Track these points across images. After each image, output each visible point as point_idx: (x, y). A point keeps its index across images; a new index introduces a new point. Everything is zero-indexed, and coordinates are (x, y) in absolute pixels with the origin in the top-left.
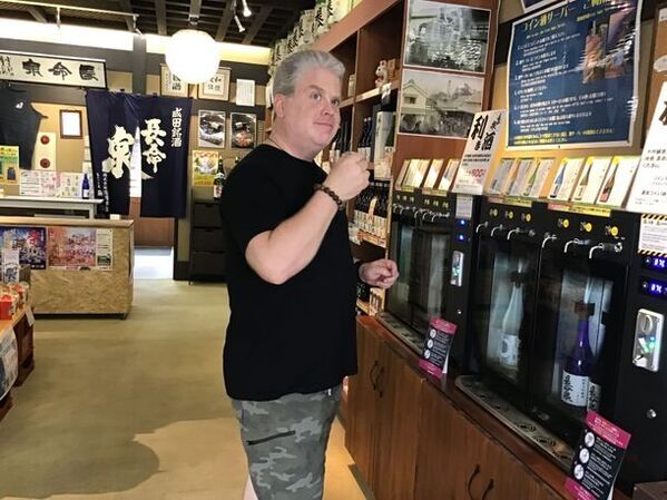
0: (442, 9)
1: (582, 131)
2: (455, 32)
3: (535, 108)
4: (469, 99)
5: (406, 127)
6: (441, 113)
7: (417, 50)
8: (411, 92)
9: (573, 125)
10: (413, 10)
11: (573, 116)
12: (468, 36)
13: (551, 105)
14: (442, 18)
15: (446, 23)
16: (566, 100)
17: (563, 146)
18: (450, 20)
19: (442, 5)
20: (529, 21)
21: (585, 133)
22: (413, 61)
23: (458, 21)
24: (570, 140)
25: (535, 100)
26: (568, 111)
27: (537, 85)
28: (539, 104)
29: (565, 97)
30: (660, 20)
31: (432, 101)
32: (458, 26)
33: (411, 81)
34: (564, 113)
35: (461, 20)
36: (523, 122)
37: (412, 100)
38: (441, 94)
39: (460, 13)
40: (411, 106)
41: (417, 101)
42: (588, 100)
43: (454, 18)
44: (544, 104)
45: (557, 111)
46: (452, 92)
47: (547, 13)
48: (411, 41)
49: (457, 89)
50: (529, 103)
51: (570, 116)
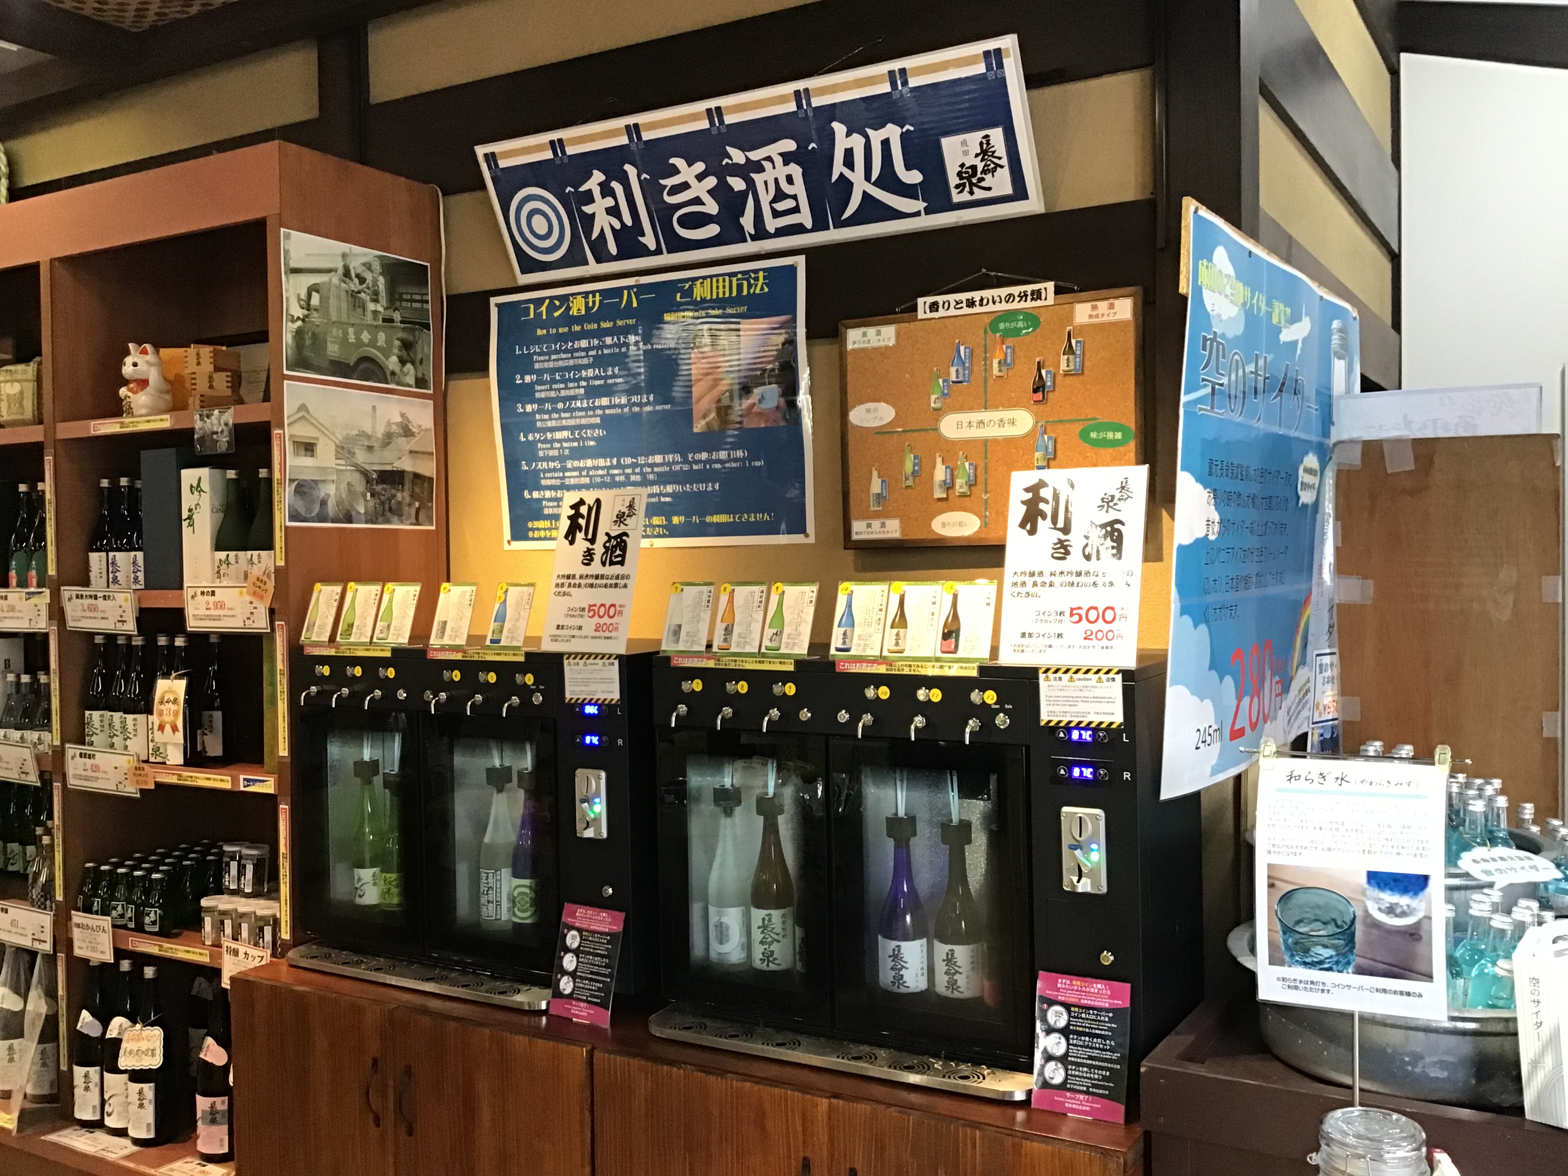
0: (344, 256)
1: (703, 515)
2: (371, 306)
3: (580, 469)
4: (412, 444)
5: (302, 511)
6: (365, 474)
7: (308, 342)
8: (304, 432)
9: (679, 504)
10: (292, 254)
11: (678, 488)
12: (397, 316)
13: (619, 466)
14: (347, 273)
15: (355, 285)
16: (658, 459)
17: (659, 543)
18: (362, 280)
19: (345, 247)
20: (539, 302)
21: (708, 519)
22: (301, 362)
23: (375, 282)
24: (673, 532)
25: (580, 453)
26: (663, 479)
27: (580, 427)
28: (589, 463)
29: (653, 453)
30: (850, 347)
31: (344, 450)
32: (376, 293)
33: (303, 407)
34: (652, 483)
35: (381, 281)
36: (548, 494)
37: (309, 448)
38: (363, 434)
39: (377, 266)
40: (307, 461)
41: (319, 449)
42: (710, 461)
43: (369, 276)
44: (601, 462)
45: (638, 478)
46: (380, 432)
47: (586, 295)
48: (293, 321)
49: (389, 424)
50: (562, 459)
51: (670, 489)
